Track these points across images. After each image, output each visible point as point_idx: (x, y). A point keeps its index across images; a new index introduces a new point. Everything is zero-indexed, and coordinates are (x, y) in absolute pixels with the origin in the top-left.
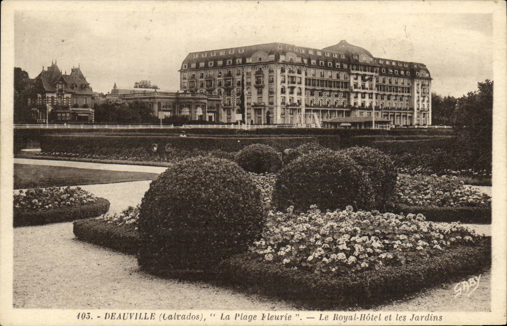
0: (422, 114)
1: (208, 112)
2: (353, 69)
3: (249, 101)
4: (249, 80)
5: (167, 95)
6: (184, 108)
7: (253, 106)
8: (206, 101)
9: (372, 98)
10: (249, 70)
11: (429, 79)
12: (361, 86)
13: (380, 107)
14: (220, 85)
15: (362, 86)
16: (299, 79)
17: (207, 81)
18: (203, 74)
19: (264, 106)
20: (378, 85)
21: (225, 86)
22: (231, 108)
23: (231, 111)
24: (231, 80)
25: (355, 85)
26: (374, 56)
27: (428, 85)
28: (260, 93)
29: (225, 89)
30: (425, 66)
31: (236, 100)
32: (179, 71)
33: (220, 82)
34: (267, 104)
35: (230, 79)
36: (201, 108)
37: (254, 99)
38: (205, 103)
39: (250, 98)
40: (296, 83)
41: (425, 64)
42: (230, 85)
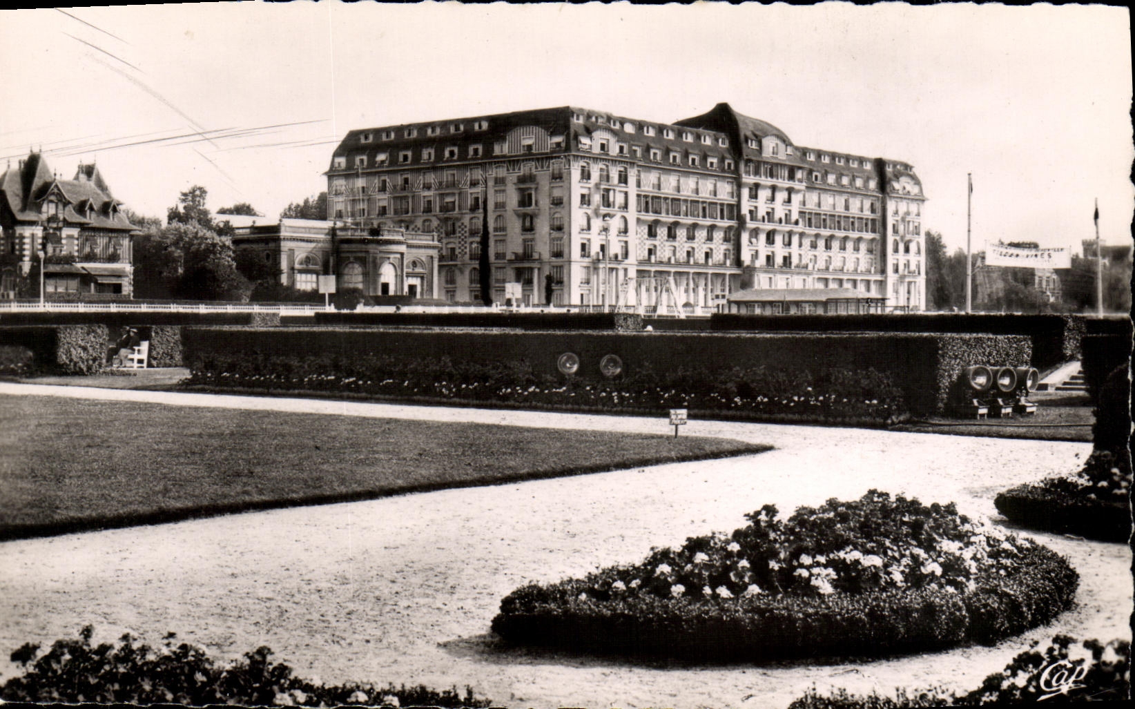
0: (906, 284)
1: (408, 275)
2: (748, 173)
3: (501, 249)
4: (500, 198)
5: (310, 233)
6: (350, 265)
7: (510, 261)
8: (403, 248)
9: (789, 244)
10: (501, 172)
11: (921, 199)
12: (765, 214)
13: (810, 267)
14: (428, 210)
15: (768, 213)
16: (623, 195)
17: (395, 198)
18: (384, 182)
19: (540, 260)
20: (804, 213)
21: (441, 211)
22: (456, 265)
23: (457, 272)
24: (457, 197)
25: (751, 212)
26: (796, 143)
27: (918, 215)
28: (529, 229)
29: (439, 219)
30: (911, 168)
31: (467, 245)
32: (324, 175)
33: (429, 202)
34: (546, 255)
35: (453, 194)
36: (391, 267)
37: (514, 245)
38: (402, 254)
39: (504, 241)
40: (617, 205)
41: (910, 163)
42: (454, 210)
